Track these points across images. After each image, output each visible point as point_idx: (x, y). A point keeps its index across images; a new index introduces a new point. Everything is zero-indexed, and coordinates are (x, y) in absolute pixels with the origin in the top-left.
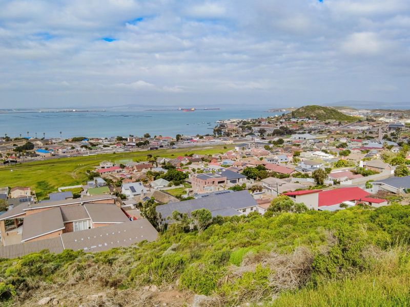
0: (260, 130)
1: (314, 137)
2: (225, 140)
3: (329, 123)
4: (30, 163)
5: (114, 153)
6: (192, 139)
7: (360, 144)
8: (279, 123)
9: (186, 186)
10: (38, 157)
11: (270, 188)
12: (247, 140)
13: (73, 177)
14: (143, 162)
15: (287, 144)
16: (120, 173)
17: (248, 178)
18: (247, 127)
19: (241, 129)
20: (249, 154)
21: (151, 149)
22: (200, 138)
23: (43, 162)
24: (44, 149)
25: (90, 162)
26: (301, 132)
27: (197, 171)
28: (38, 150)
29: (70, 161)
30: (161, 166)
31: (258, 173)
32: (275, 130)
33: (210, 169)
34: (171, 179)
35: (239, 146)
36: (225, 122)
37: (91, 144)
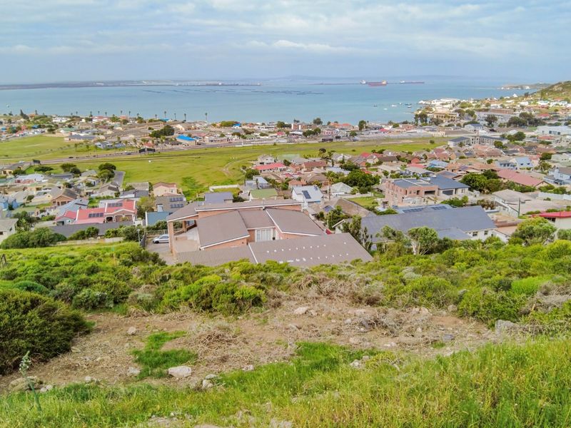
0: (488, 118)
2: (433, 131)
4: (170, 153)
5: (275, 144)
6: (381, 128)
8: (518, 107)
9: (376, 195)
10: (180, 146)
11: (506, 205)
13: (226, 174)
14: (313, 159)
15: (531, 140)
16: (285, 172)
17: (471, 189)
18: (467, 111)
19: (458, 115)
20: (471, 154)
21: (324, 140)
22: (394, 127)
23: (186, 153)
24: (185, 135)
25: (243, 156)
26: (553, 122)
27: (390, 174)
28: (179, 137)
29: (221, 153)
30: (338, 165)
31: (487, 182)
32: (512, 118)
33: (410, 172)
34: (355, 184)
35: (454, 140)
36: (433, 103)
37: (245, 131)
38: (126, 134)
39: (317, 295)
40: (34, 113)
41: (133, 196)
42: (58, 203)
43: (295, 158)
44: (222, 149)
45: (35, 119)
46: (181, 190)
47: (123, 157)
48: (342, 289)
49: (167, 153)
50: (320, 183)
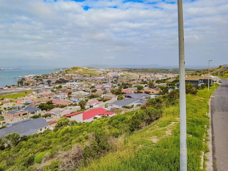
0: (48, 81)
1: (78, 83)
2: (26, 88)
3: (85, 76)
6: (2, 88)
7: (101, 86)
8: (58, 77)
11: (56, 114)
12: (40, 87)
15: (64, 88)
17: (42, 110)
18: (39, 79)
19: (36, 81)
20: (42, 96)
22: (8, 88)
26: (71, 81)
27: (7, 109)
31: (48, 106)
32: (57, 81)
33: (16, 107)
35: (35, 91)
36: (25, 77)
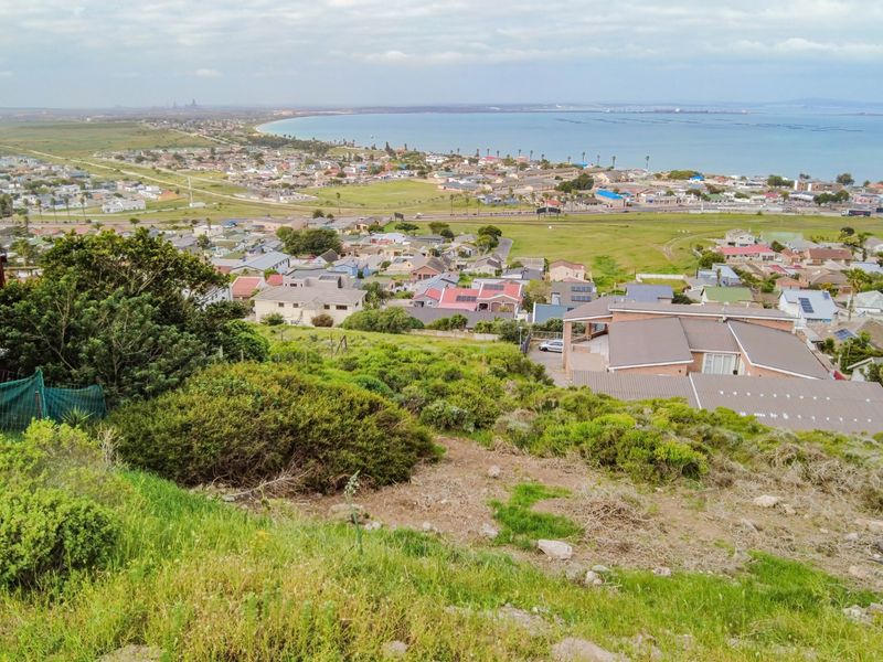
4: (583, 217)
5: (759, 214)
10: (599, 206)
13: (667, 256)
14: (828, 245)
16: (770, 263)
21: (853, 213)
23: (607, 218)
24: (610, 190)
25: (699, 229)
28: (600, 193)
29: (661, 222)
30: (875, 259)
37: (710, 187)
38: (521, 185)
39: (799, 481)
40: (402, 148)
41: (520, 276)
42: (420, 276)
43: (793, 240)
44: (667, 215)
45: (405, 156)
46: (590, 275)
47: (513, 219)
48: (850, 480)
49: (578, 216)
50: (834, 287)
